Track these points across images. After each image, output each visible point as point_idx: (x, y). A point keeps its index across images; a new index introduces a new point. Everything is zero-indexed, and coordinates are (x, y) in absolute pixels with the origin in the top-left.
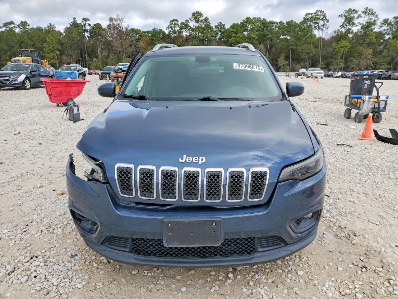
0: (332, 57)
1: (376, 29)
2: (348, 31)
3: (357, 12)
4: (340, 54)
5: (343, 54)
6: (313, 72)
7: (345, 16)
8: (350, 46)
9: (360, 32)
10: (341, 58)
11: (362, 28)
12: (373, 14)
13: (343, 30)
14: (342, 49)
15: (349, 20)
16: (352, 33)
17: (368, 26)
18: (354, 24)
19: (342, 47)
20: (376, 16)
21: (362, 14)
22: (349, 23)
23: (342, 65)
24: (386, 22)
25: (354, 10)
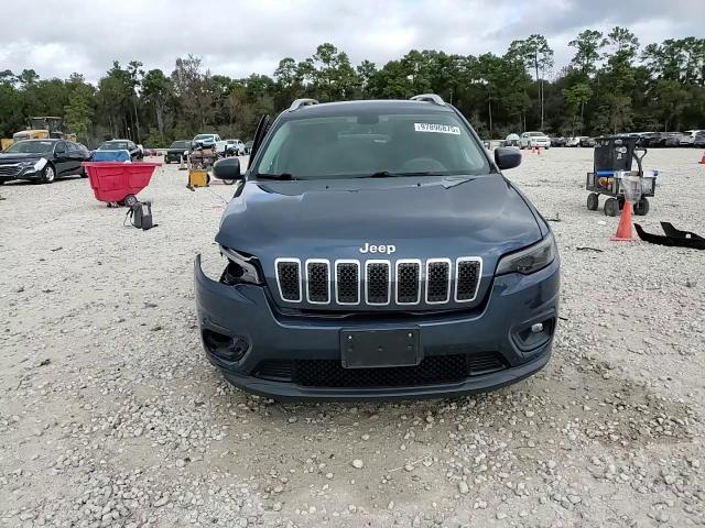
0: (561, 113)
1: (636, 62)
2: (587, 68)
3: (600, 36)
4: (576, 107)
5: (580, 107)
6: (530, 138)
7: (580, 43)
8: (591, 93)
9: (608, 69)
10: (579, 114)
11: (609, 62)
12: (629, 37)
13: (579, 67)
14: (579, 99)
15: (587, 50)
16: (594, 70)
17: (620, 59)
18: (596, 56)
19: (577, 96)
20: (635, 41)
21: (609, 39)
22: (588, 55)
23: (580, 125)
24: (651, 49)
25: (595, 33)
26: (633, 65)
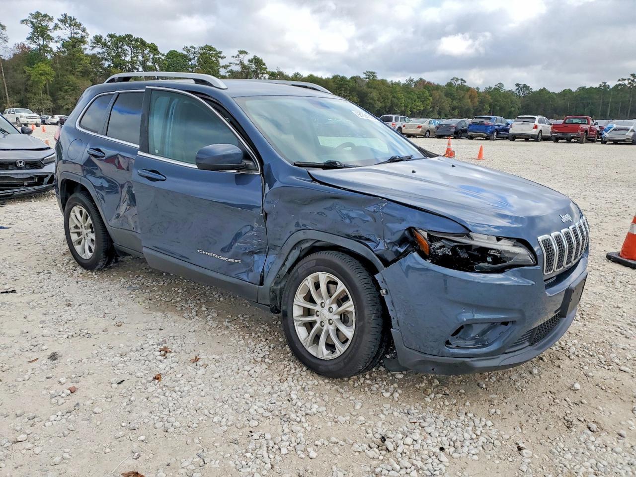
0: (26, 90)
1: (88, 49)
2: (44, 48)
3: (51, 19)
4: (41, 86)
5: (45, 86)
7: (32, 23)
8: (54, 74)
9: (63, 52)
10: (45, 92)
11: (63, 45)
12: (78, 25)
13: (34, 46)
14: (43, 78)
15: (40, 31)
16: (51, 51)
17: (74, 44)
18: (50, 38)
19: (41, 74)
20: (84, 30)
21: (60, 25)
22: (42, 36)
23: (49, 104)
24: (98, 40)
25: (46, 16)
26: (86, 52)
